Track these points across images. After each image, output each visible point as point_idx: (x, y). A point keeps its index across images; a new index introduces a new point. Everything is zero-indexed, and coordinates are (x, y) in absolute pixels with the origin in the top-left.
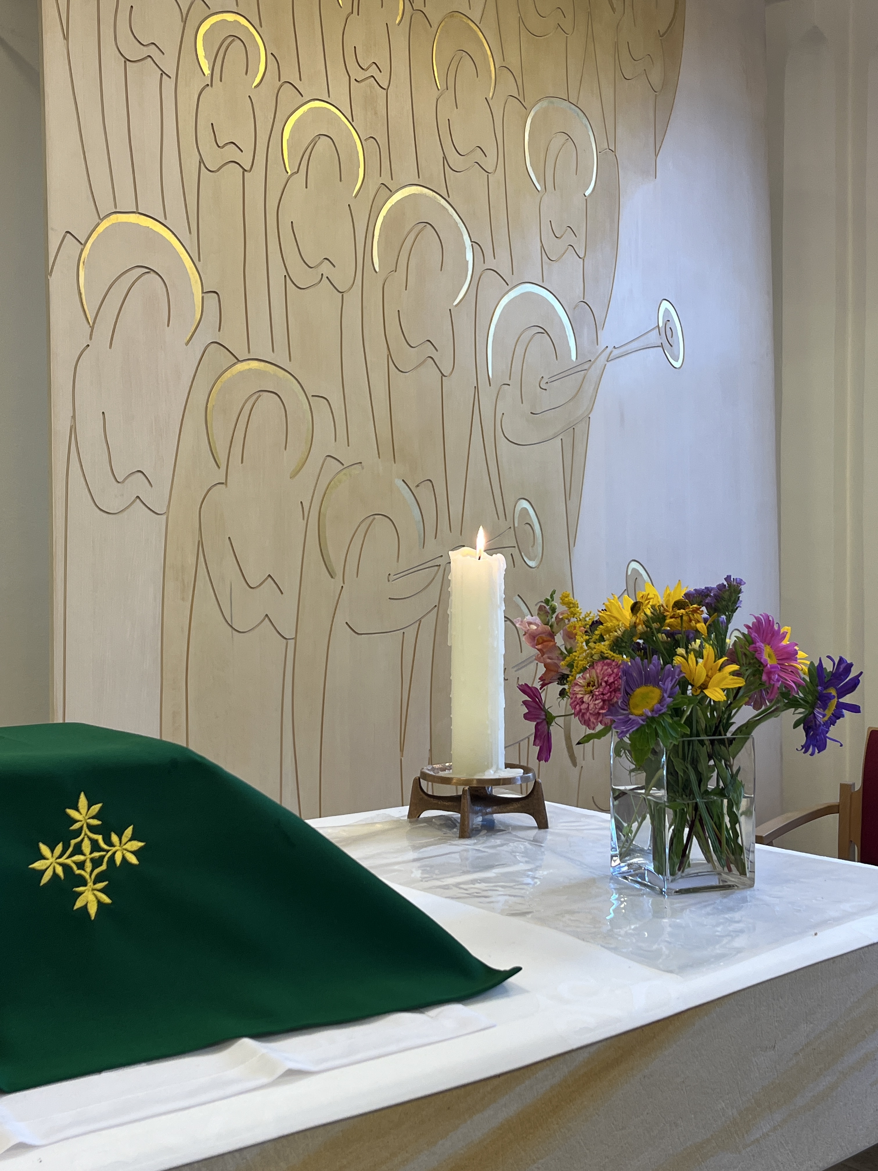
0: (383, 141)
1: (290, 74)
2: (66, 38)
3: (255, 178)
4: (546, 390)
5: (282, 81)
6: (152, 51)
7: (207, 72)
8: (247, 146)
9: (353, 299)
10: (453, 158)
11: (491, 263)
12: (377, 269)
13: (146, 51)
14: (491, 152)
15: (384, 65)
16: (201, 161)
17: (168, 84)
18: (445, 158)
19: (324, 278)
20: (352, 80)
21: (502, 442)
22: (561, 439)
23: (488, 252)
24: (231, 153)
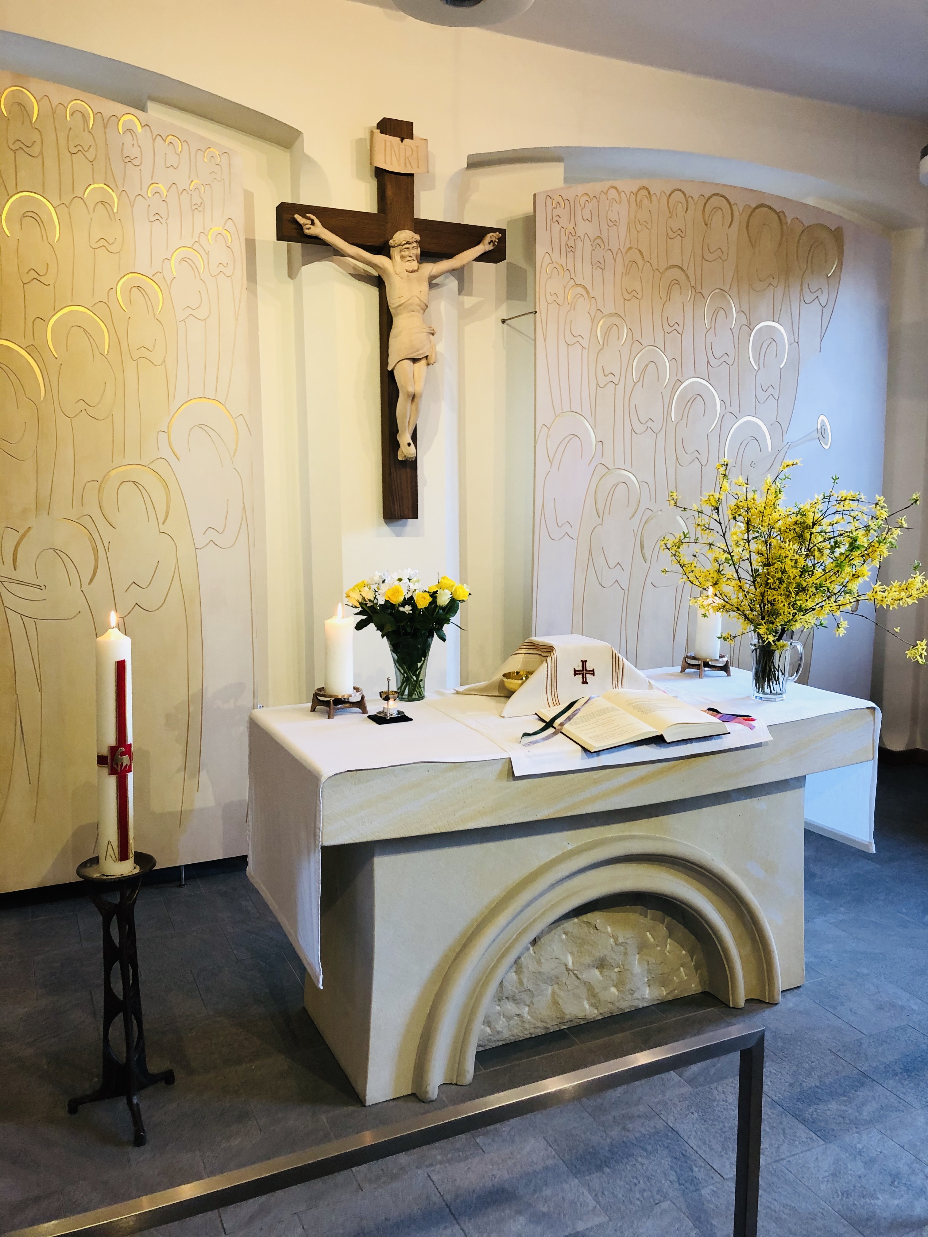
0: (679, 359)
1: (637, 336)
2: (545, 340)
3: (621, 387)
4: (754, 467)
5: (634, 340)
6: (579, 339)
7: (601, 343)
8: (617, 374)
9: (662, 435)
10: (713, 362)
11: (729, 409)
12: (673, 420)
13: (576, 339)
14: (732, 355)
15: (681, 324)
16: (598, 384)
17: (585, 352)
18: (708, 361)
19: (649, 428)
20: (666, 333)
23: (728, 404)
24: (611, 377)
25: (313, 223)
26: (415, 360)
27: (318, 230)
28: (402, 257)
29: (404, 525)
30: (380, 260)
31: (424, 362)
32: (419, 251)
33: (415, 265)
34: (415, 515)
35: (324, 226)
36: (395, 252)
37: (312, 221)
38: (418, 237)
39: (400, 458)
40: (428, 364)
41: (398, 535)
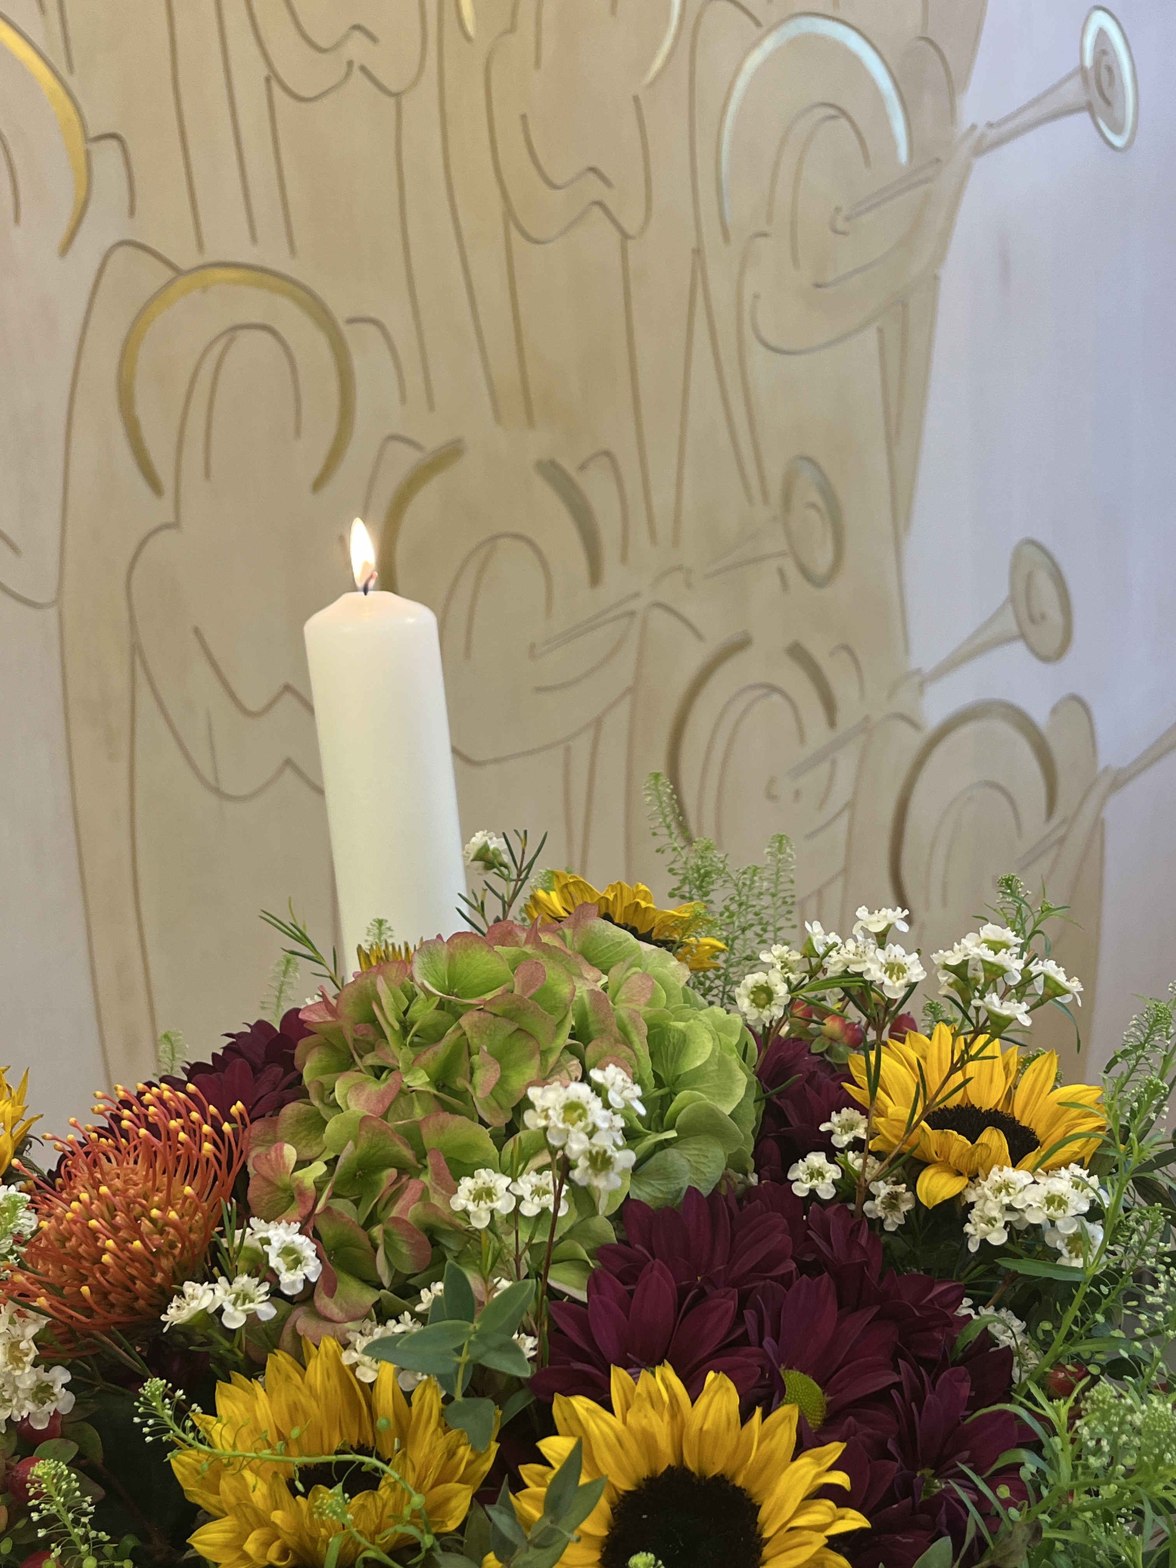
4: (844, 233)
9: (422, 105)
12: (472, 32)
19: (355, 70)
21: (757, 356)
22: (880, 331)
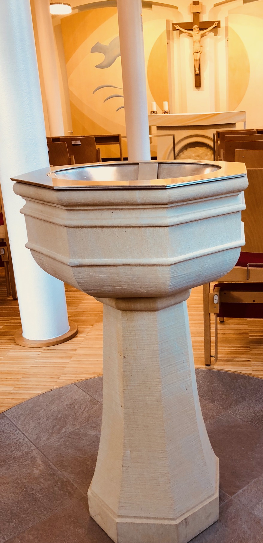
25: (177, 27)
26: (198, 53)
27: (178, 28)
28: (195, 31)
29: (200, 88)
30: (191, 32)
31: (199, 53)
32: (199, 29)
33: (198, 32)
34: (200, 86)
35: (180, 27)
36: (193, 30)
37: (177, 26)
38: (197, 26)
39: (196, 73)
40: (200, 53)
41: (198, 91)
